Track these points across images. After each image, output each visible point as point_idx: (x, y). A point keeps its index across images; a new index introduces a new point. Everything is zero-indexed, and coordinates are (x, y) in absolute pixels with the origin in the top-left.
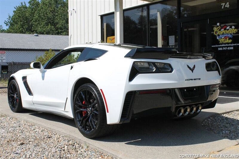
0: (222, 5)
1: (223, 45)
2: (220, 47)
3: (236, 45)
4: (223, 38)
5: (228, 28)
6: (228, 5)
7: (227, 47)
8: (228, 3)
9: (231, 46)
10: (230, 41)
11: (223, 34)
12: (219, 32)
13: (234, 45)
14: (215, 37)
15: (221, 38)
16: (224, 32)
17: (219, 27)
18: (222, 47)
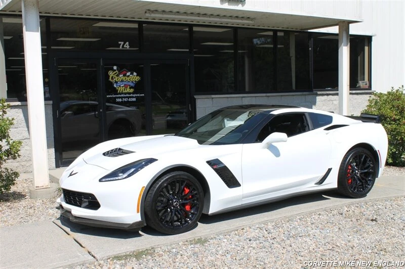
0: (120, 44)
1: (122, 95)
2: (119, 98)
3: (139, 95)
4: (123, 87)
5: (128, 74)
6: (127, 46)
7: (128, 98)
8: (127, 43)
9: (133, 97)
10: (132, 90)
11: (122, 81)
12: (116, 78)
13: (136, 95)
14: (111, 84)
15: (120, 86)
16: (124, 78)
17: (117, 71)
18: (122, 98)
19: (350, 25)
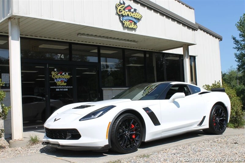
0: (59, 55)
1: (60, 87)
3: (69, 87)
4: (60, 82)
5: (63, 74)
6: (63, 57)
7: (63, 88)
8: (63, 55)
9: (66, 88)
10: (65, 84)
11: (60, 78)
12: (56, 76)
14: (53, 80)
15: (58, 81)
16: (61, 76)
17: (56, 72)
18: (59, 88)
19: (189, 47)
